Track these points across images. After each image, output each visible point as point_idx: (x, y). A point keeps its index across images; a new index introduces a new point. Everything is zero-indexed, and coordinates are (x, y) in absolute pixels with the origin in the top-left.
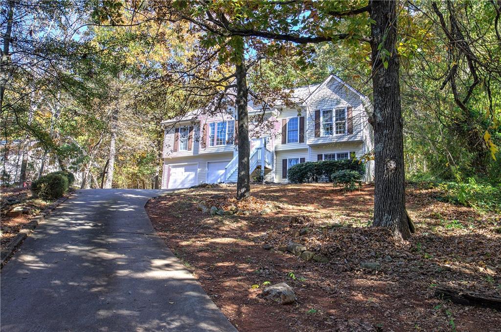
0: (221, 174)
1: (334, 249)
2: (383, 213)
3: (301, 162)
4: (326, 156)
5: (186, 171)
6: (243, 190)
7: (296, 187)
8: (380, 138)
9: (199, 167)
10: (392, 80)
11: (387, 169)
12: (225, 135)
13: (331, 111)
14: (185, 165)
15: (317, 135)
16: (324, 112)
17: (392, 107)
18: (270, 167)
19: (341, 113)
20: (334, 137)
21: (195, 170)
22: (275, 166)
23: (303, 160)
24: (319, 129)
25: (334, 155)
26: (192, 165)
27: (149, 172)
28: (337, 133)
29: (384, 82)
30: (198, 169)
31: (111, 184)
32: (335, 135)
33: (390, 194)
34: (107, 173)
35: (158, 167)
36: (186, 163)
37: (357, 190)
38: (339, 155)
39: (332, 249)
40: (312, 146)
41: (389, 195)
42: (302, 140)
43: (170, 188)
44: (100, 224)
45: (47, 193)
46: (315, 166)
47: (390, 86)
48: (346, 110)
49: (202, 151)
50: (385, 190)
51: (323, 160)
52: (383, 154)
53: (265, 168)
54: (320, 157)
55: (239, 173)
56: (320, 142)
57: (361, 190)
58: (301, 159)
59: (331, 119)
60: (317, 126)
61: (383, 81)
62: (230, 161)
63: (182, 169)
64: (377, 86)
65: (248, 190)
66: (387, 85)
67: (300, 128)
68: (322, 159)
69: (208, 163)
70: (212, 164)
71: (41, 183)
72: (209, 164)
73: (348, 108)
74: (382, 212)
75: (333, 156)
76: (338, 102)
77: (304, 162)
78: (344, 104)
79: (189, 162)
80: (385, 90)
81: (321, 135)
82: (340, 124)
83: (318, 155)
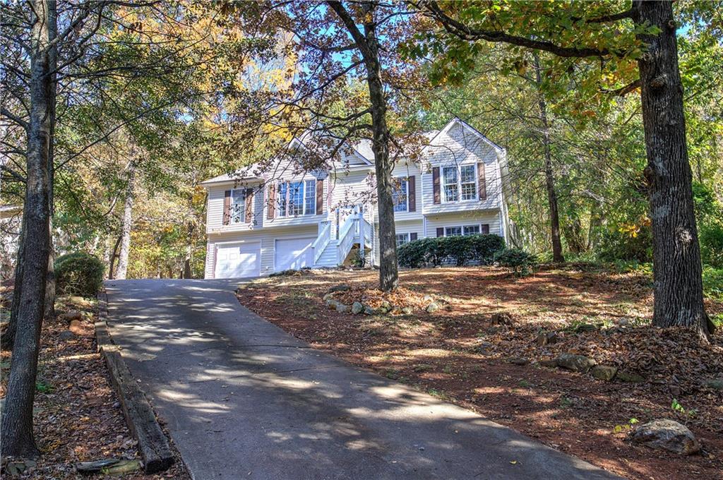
0: (296, 256)
1: (647, 361)
2: (678, 306)
3: (411, 240)
4: (449, 231)
5: (242, 252)
6: (390, 278)
8: (664, 198)
9: (262, 247)
10: (678, 115)
11: (680, 242)
12: (301, 201)
13: (455, 169)
14: (241, 244)
15: (436, 201)
16: (446, 170)
17: (681, 154)
18: (369, 246)
19: (469, 172)
20: (462, 205)
21: (256, 251)
23: (414, 236)
24: (439, 192)
25: (460, 229)
27: (177, 255)
28: (464, 198)
29: (667, 118)
30: (262, 250)
31: (125, 272)
32: (461, 200)
33: (686, 278)
34: (118, 256)
35: (190, 247)
36: (243, 241)
38: (466, 230)
39: (644, 362)
40: (429, 217)
41: (685, 280)
42: (413, 209)
43: (217, 277)
44: (211, 333)
46: (439, 243)
47: (676, 124)
48: (476, 167)
49: (266, 224)
50: (678, 272)
51: (445, 236)
54: (440, 231)
55: (382, 253)
56: (443, 210)
57: (537, 276)
58: (411, 234)
59: (455, 180)
60: (436, 187)
61: (665, 116)
63: (237, 250)
64: (656, 124)
65: (396, 277)
66: (673, 122)
67: (409, 192)
68: (443, 234)
69: (276, 240)
70: (281, 242)
72: (278, 242)
73: (479, 165)
76: (463, 156)
77: (416, 238)
78: (472, 159)
79: (245, 240)
80: (669, 129)
81: (443, 202)
82: (468, 185)
83: (437, 229)
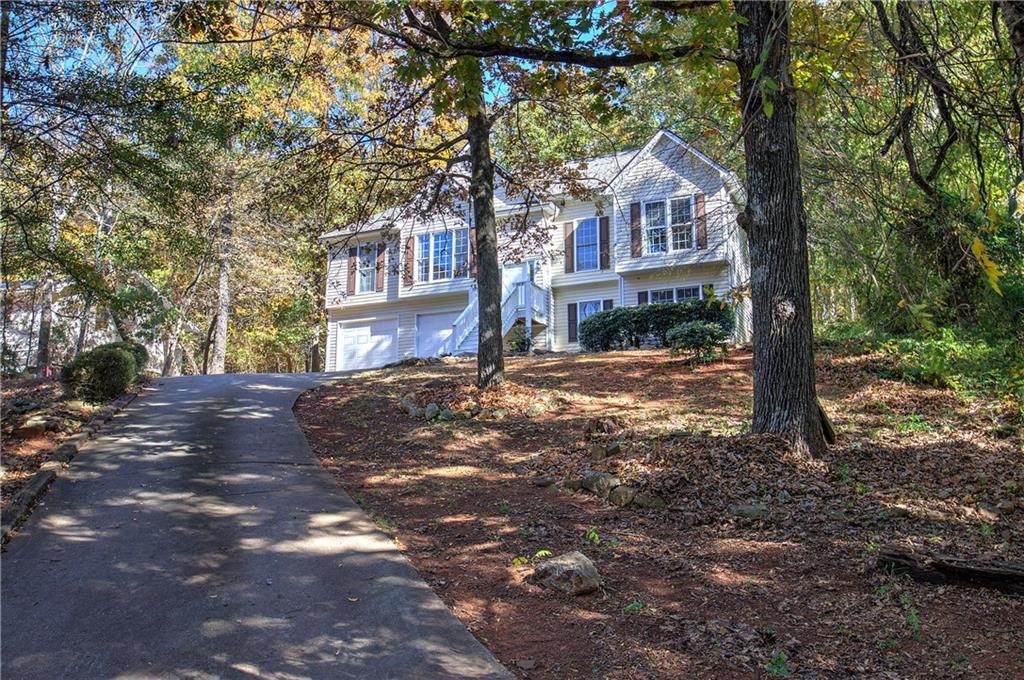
0: (446, 337)
1: (675, 481)
2: (772, 406)
3: (604, 308)
4: (655, 295)
5: (373, 333)
6: (490, 370)
7: (597, 360)
8: (761, 255)
9: (399, 326)
10: (783, 137)
11: (777, 317)
12: (450, 259)
13: (662, 204)
14: (372, 322)
15: (636, 253)
16: (648, 206)
17: (785, 193)
18: (543, 321)
19: (682, 208)
20: (671, 254)
21: (391, 332)
22: (552, 318)
23: (608, 303)
24: (640, 240)
25: (672, 292)
26: (385, 320)
27: (299, 338)
28: (675, 247)
29: (767, 142)
30: (399, 330)
31: (222, 364)
32: (671, 251)
33: (784, 367)
34: (213, 342)
35: (318, 327)
36: (374, 318)
37: (719, 361)
38: (680, 292)
39: (671, 481)
40: (626, 276)
41: (782, 369)
42: (605, 264)
43: (340, 368)
44: (203, 447)
45: (93, 388)
46: (634, 315)
47: (779, 151)
48: (692, 201)
49: (403, 292)
50: (775, 358)
51: (650, 303)
52: (767, 286)
53: (534, 322)
54: (642, 297)
55: (480, 335)
56: (644, 266)
57: (727, 362)
58: (604, 302)
59: (663, 221)
60: (636, 234)
61: (764, 139)
62: (461, 311)
63: (367, 330)
64: (754, 150)
65: (499, 368)
66: (774, 148)
67: (601, 240)
68: (646, 301)
69: (418, 316)
70: (425, 318)
71: (80, 369)
72: (420, 318)
73: (697, 197)
74: (769, 404)
75: (670, 294)
76: (676, 186)
77: (611, 307)
78: (687, 189)
79: (379, 317)
80: (769, 157)
81: (645, 253)
82: (682, 229)
83: (639, 293)
